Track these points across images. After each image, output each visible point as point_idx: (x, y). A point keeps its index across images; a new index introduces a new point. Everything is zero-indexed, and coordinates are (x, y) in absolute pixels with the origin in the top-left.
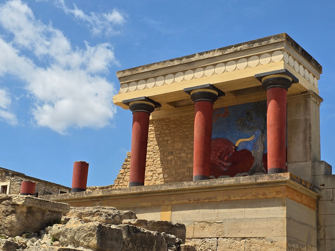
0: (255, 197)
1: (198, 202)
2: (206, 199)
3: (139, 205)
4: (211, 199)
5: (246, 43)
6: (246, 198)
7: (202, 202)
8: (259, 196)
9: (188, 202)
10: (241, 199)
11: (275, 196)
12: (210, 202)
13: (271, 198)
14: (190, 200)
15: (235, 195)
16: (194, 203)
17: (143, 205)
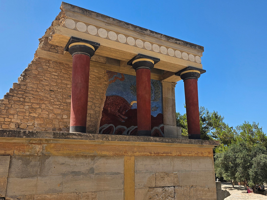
0: (197, 155)
1: (158, 155)
2: (164, 153)
3: (99, 153)
4: (168, 153)
5: (183, 41)
6: (192, 155)
7: (161, 155)
8: (199, 154)
9: (150, 154)
10: (188, 156)
11: (208, 155)
12: (167, 155)
13: (206, 156)
14: (151, 153)
15: (184, 152)
16: (154, 155)
17: (103, 153)
